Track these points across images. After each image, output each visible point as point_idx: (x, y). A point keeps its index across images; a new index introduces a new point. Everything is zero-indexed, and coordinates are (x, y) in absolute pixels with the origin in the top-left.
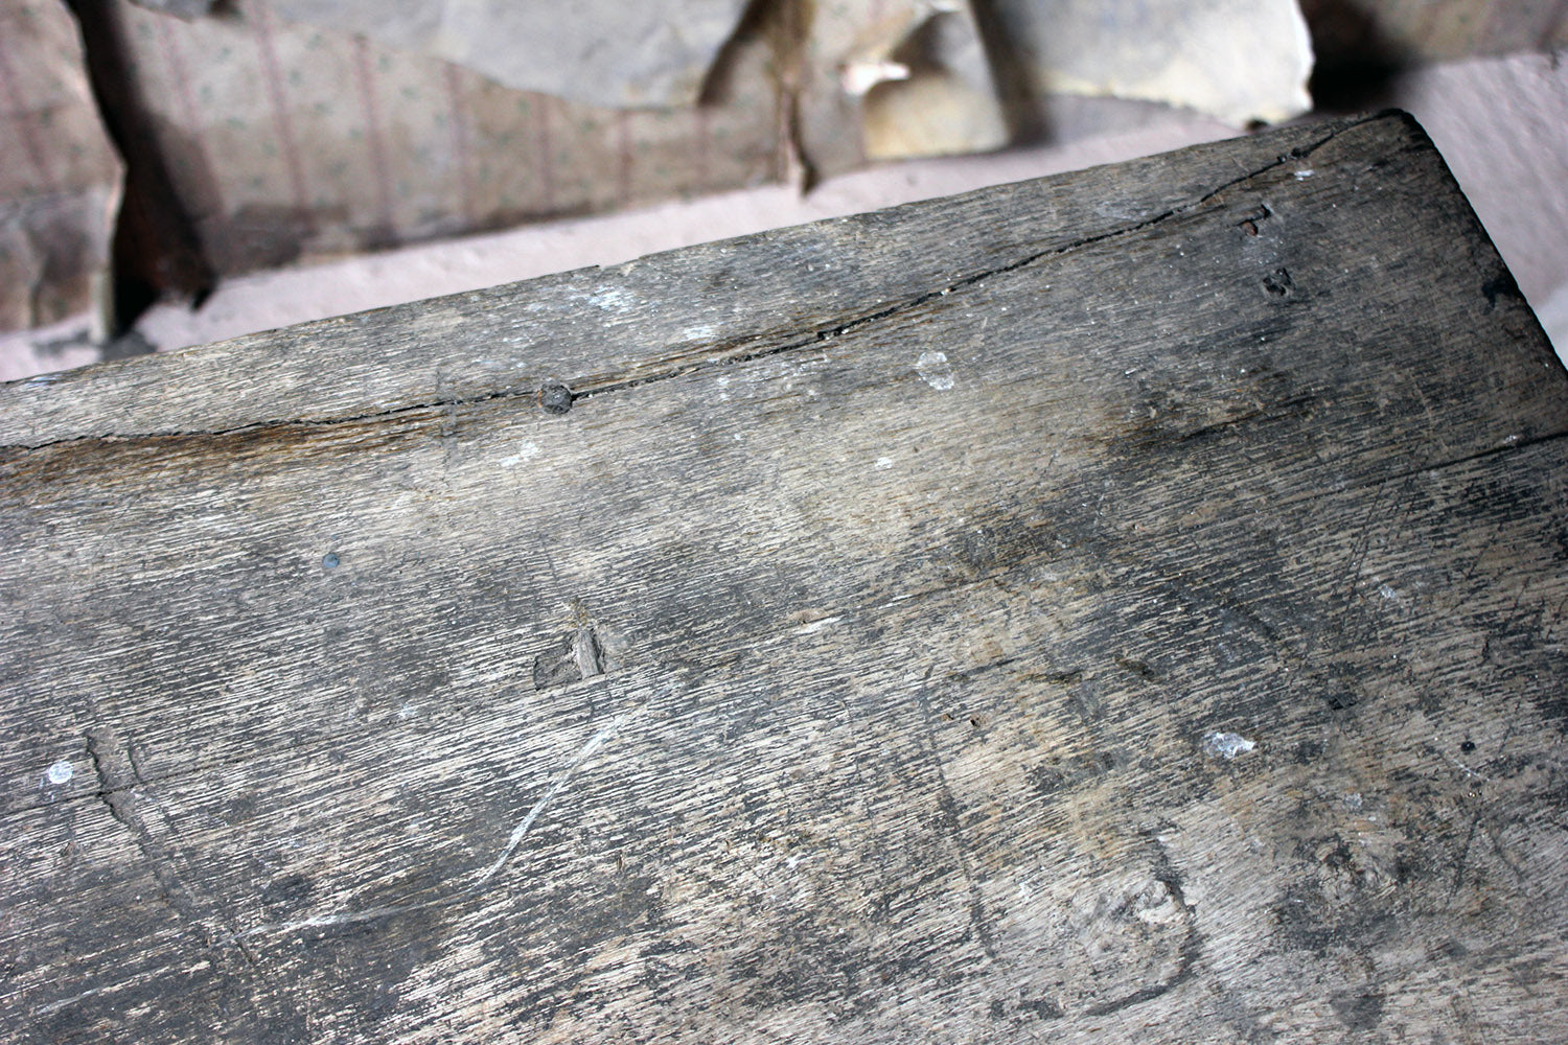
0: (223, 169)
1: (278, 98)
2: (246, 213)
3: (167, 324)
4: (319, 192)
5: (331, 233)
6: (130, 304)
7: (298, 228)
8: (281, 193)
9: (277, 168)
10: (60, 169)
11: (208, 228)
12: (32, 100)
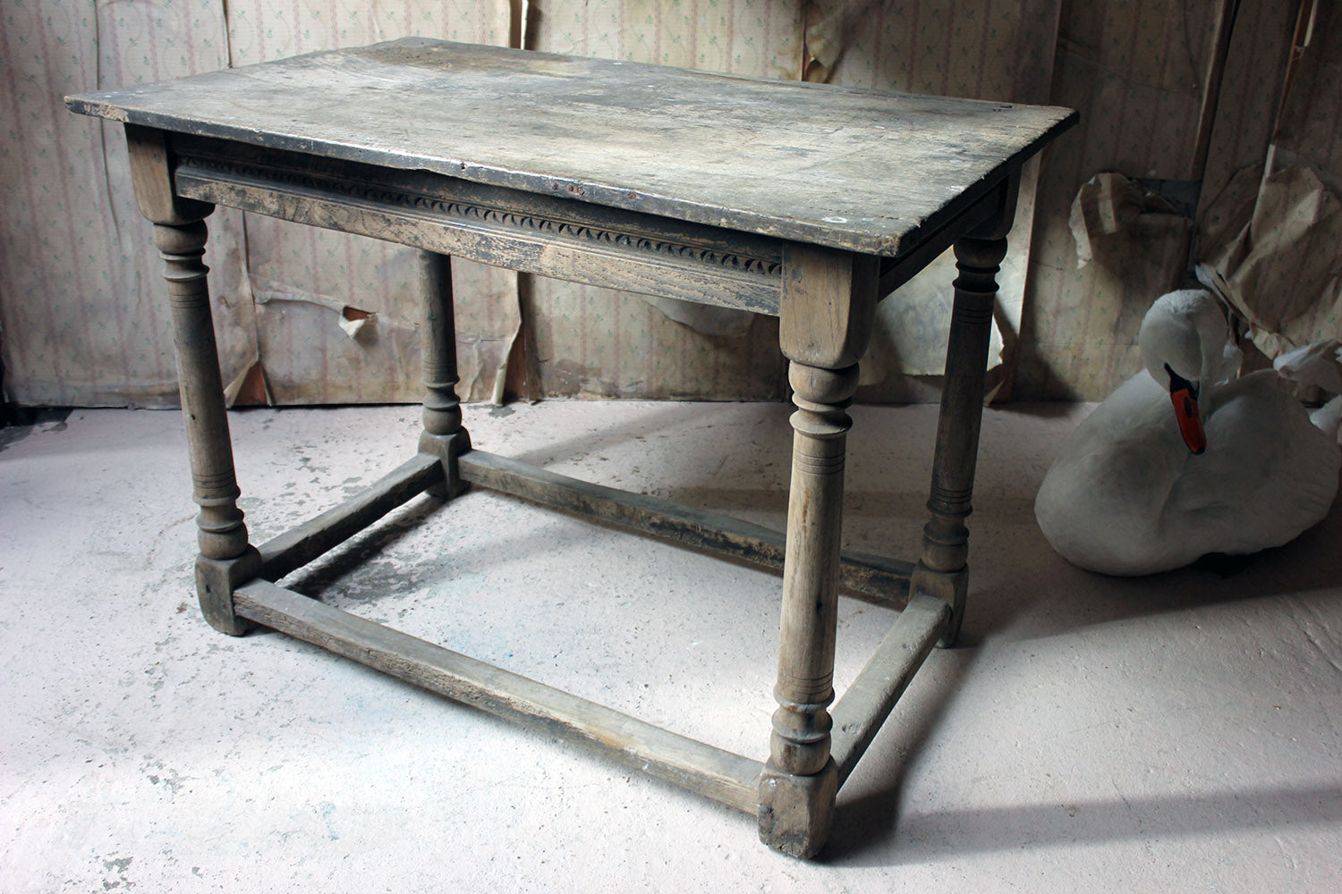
0: (556, 339)
1: (583, 309)
2: (561, 363)
3: (522, 408)
4: (592, 361)
5: (594, 384)
6: (508, 397)
7: (581, 377)
8: (576, 358)
9: (577, 343)
10: (498, 324)
11: (545, 368)
12: (495, 290)
